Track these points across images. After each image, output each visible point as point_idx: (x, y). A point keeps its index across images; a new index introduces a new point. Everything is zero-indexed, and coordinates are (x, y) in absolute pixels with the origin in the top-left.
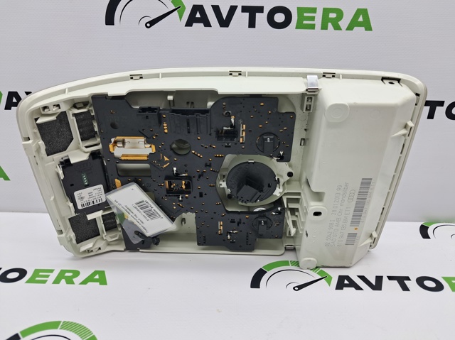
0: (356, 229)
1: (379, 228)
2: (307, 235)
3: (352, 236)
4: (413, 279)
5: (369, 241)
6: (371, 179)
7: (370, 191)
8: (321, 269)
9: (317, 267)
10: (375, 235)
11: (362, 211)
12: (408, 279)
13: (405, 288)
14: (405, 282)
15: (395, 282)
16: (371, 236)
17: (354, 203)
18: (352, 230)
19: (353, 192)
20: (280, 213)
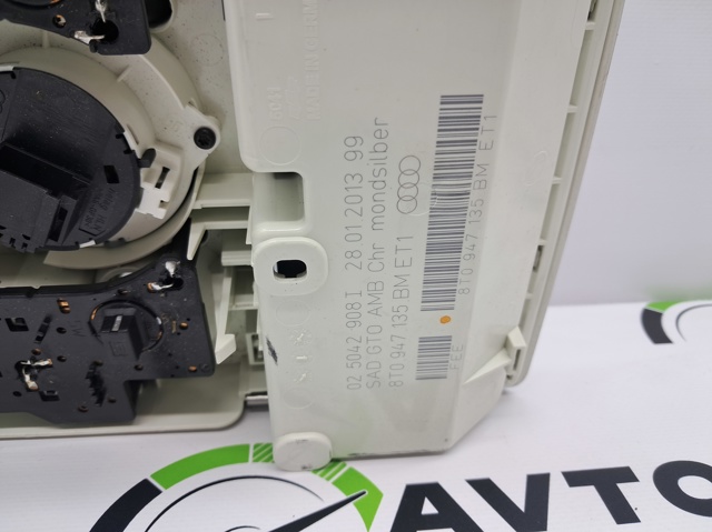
0: (445, 320)
1: (530, 318)
2: (274, 354)
3: (436, 349)
4: (645, 474)
5: (501, 361)
6: (478, 99)
7: (479, 157)
8: (350, 465)
9: (335, 461)
10: (518, 340)
11: (457, 248)
12: (627, 475)
13: (623, 513)
14: (621, 486)
15: (590, 492)
16: (506, 344)
17: (423, 215)
18: (431, 325)
19: (413, 164)
20: (176, 282)
